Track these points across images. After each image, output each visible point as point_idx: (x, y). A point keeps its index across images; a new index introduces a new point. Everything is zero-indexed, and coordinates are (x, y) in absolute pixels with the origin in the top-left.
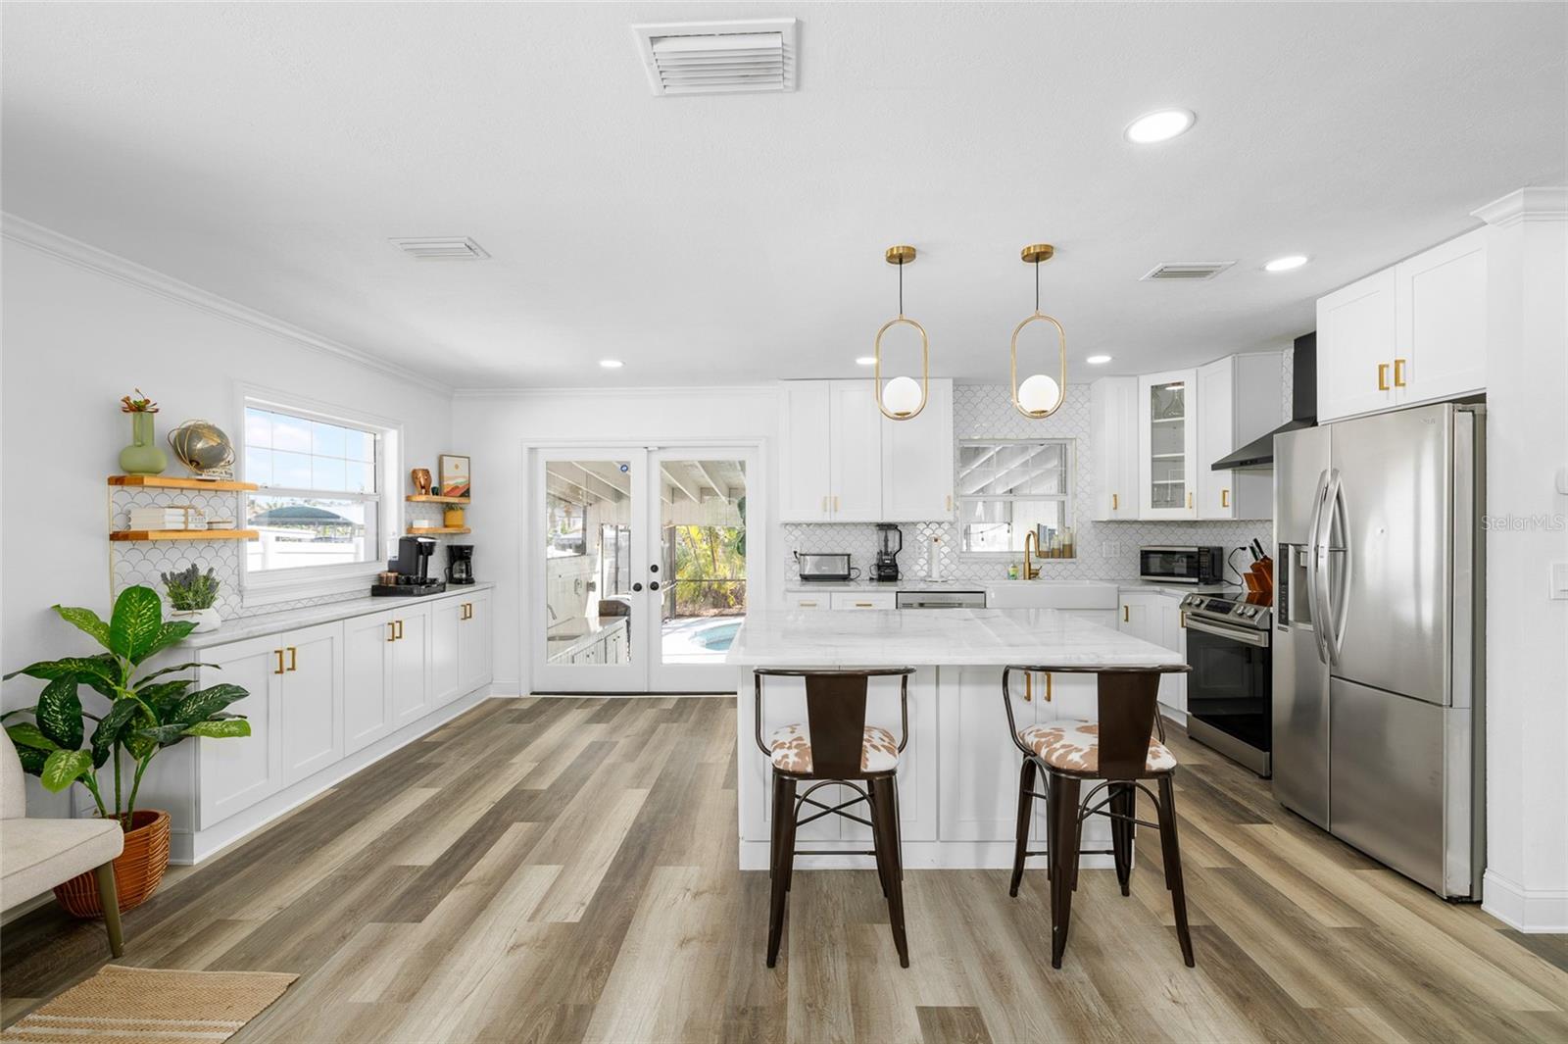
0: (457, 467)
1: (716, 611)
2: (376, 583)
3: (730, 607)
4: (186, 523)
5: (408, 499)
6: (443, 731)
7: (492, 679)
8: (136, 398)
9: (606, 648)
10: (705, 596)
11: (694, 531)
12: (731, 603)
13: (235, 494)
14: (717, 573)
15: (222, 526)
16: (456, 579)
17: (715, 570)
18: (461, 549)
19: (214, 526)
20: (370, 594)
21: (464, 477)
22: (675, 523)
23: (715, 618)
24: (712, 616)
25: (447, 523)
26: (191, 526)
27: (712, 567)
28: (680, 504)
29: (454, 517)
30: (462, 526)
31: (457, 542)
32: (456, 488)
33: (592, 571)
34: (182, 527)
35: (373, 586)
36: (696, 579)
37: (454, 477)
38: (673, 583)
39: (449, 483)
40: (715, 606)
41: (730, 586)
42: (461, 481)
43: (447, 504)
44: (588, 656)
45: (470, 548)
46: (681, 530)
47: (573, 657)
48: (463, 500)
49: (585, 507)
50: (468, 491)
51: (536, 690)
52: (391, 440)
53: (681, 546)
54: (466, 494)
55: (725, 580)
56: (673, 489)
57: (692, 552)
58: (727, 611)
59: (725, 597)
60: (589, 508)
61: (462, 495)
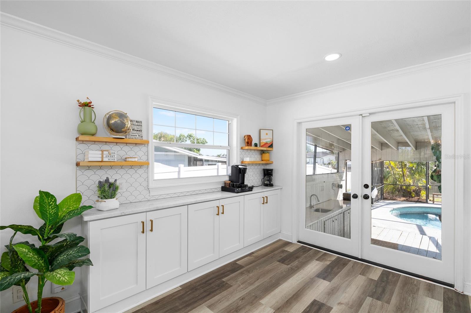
0: (267, 134)
1: (404, 199)
2: (223, 185)
3: (412, 197)
4: (102, 157)
5: (242, 148)
6: (248, 257)
7: (281, 231)
8: (84, 100)
9: (344, 217)
10: (399, 191)
11: (392, 164)
12: (413, 195)
13: (146, 145)
14: (405, 182)
15: (130, 160)
16: (266, 184)
17: (404, 180)
18: (268, 170)
19: (128, 160)
20: (221, 190)
21: (270, 139)
22: (383, 159)
23: (404, 202)
24: (402, 201)
25: (263, 159)
26: (105, 160)
27: (403, 179)
28: (386, 151)
29: (266, 156)
30: (269, 160)
31: (268, 167)
32: (266, 143)
33: (341, 180)
34: (100, 160)
35: (222, 187)
36: (394, 184)
37: (266, 139)
38: (382, 185)
39: (263, 141)
40: (404, 196)
41: (413, 188)
42: (268, 140)
43: (262, 150)
44: (333, 221)
45: (272, 170)
46: (386, 163)
47: (325, 222)
48: (269, 149)
49: (338, 153)
50: (272, 145)
51: (300, 240)
52: (235, 123)
53: (386, 170)
54: (271, 146)
55: (410, 185)
56: (382, 144)
57: (392, 172)
58: (411, 199)
59: (410, 193)
60: (340, 153)
61: (269, 147)
